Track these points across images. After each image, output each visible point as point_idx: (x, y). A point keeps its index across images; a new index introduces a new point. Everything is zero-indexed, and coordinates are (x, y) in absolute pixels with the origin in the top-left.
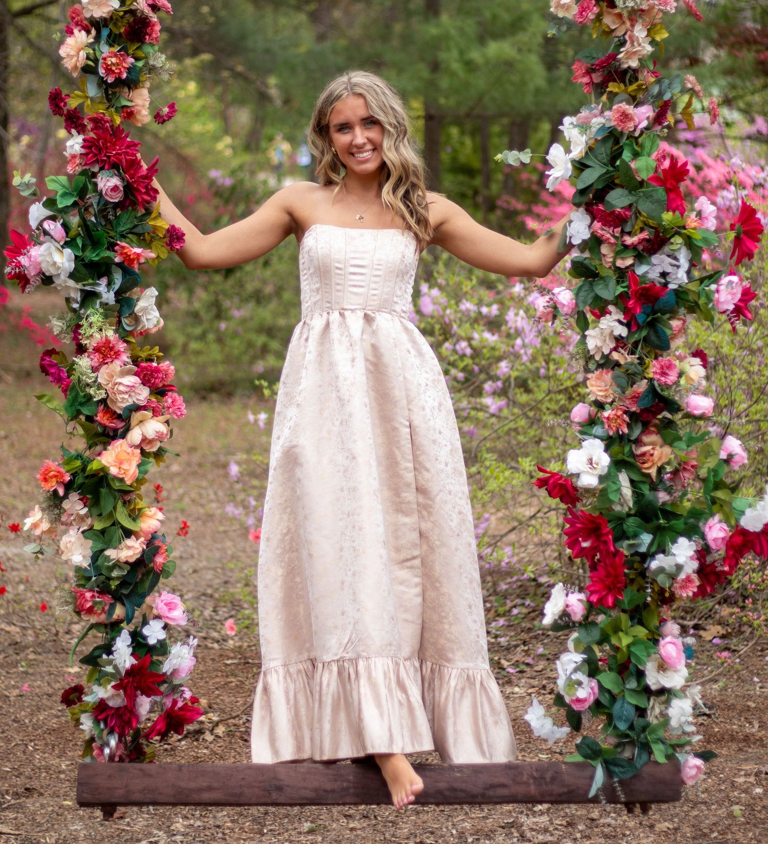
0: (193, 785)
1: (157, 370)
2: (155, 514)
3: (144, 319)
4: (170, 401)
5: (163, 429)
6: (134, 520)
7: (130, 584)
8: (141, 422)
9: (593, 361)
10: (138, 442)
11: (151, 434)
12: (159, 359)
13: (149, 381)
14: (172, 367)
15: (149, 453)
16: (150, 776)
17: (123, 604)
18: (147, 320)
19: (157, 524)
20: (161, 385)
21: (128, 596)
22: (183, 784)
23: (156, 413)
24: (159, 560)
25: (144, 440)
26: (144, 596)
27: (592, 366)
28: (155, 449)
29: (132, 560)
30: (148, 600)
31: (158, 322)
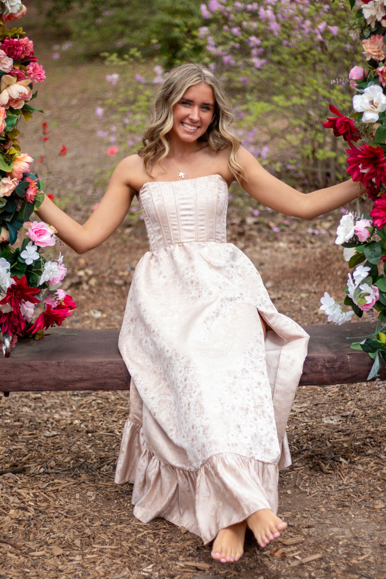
0: (68, 377)
1: (18, 44)
2: (24, 157)
3: (8, 5)
4: (31, 68)
5: (26, 91)
6: (9, 164)
7: (11, 214)
8: (8, 86)
9: (367, 30)
10: (6, 102)
11: (15, 96)
12: (22, 36)
13: (12, 54)
14: (31, 42)
15: (17, 110)
16: (36, 370)
17: (8, 229)
18: (11, 6)
19: (27, 165)
20: (23, 56)
21: (11, 223)
22: (61, 377)
23: (19, 78)
24: (30, 193)
25: (11, 100)
26: (22, 222)
27: (366, 33)
28: (20, 107)
29: (9, 195)
30: (25, 225)
31: (21, 8)
